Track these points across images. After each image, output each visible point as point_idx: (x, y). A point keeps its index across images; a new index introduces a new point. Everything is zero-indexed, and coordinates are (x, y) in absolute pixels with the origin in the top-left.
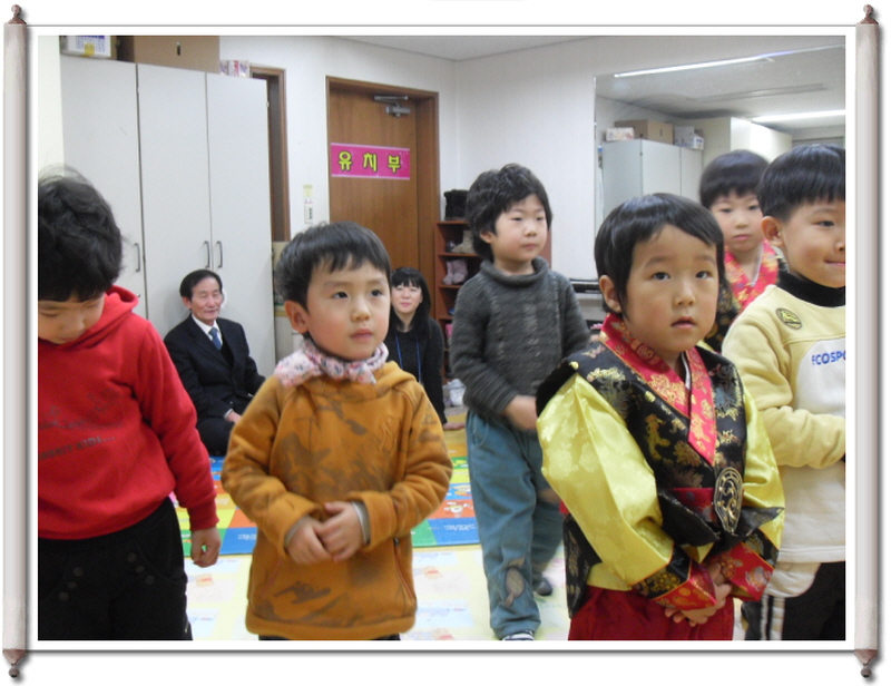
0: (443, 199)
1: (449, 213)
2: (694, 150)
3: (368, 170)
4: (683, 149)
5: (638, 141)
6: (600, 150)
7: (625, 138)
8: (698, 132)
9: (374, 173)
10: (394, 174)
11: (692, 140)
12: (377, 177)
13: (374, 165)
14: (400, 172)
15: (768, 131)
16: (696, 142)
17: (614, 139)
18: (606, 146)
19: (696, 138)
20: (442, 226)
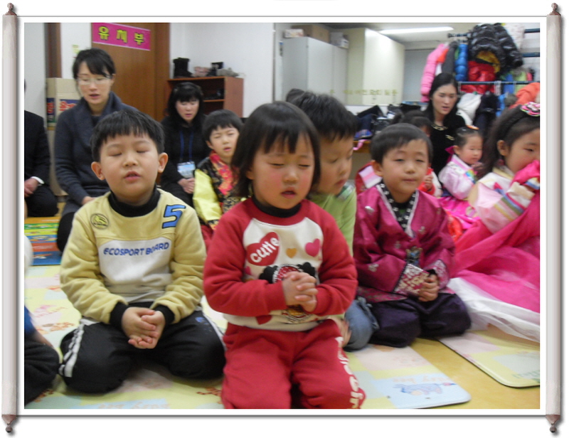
0: (172, 64)
1: (176, 74)
2: (342, 48)
3: (120, 41)
4: (335, 47)
5: (306, 38)
6: (281, 44)
7: (297, 36)
8: (345, 37)
9: (125, 44)
10: (139, 46)
11: (340, 41)
12: (127, 47)
13: (124, 38)
14: (144, 45)
15: (389, 40)
16: (343, 43)
17: (291, 36)
18: (285, 41)
19: (344, 40)
20: (171, 82)
